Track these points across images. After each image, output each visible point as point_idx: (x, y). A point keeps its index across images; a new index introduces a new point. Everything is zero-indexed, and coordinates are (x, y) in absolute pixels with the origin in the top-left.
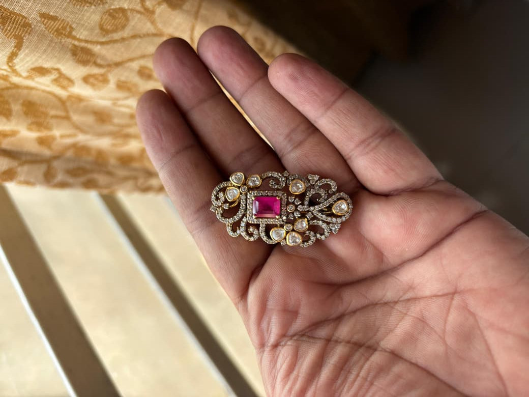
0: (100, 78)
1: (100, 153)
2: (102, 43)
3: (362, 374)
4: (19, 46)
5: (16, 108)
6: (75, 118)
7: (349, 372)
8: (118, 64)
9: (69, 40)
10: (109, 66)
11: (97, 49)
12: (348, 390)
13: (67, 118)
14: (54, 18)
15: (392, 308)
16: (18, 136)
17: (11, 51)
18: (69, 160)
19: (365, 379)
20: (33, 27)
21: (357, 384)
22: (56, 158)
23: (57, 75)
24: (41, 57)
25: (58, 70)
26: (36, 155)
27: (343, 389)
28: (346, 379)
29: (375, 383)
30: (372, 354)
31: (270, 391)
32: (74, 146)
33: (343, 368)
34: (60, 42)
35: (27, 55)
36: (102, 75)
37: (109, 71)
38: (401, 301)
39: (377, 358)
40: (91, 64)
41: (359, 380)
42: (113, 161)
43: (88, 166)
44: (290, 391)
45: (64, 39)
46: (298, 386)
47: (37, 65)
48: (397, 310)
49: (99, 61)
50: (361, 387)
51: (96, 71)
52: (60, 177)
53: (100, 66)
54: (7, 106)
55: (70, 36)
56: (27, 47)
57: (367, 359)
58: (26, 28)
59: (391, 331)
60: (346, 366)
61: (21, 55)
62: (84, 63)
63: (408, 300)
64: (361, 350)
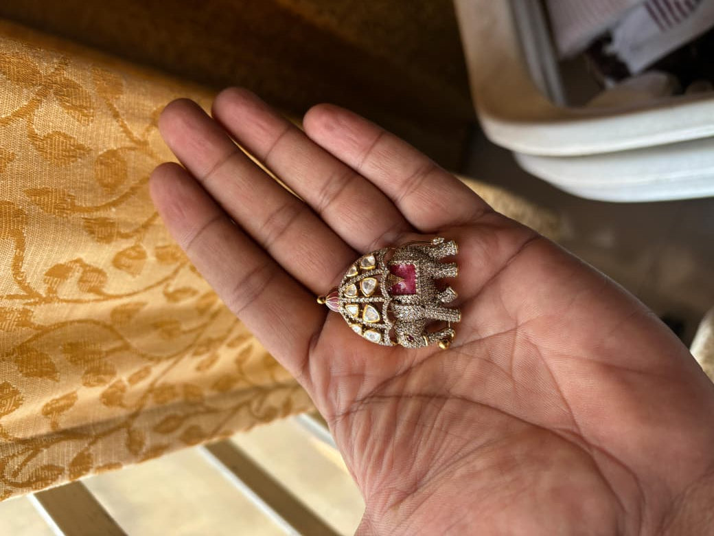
0: (133, 253)
1: (188, 388)
2: (114, 204)
3: (437, 425)
4: (21, 246)
5: (57, 359)
6: (135, 343)
7: (424, 425)
8: (146, 226)
9: (77, 215)
10: (137, 231)
11: (113, 214)
12: (425, 443)
13: (127, 347)
14: (45, 192)
15: (458, 353)
16: (77, 403)
17: (13, 256)
18: (152, 412)
19: (440, 429)
20: (27, 212)
21: (432, 437)
22: (134, 416)
23: (81, 270)
24: (52, 251)
25: (79, 261)
26: (108, 422)
27: (420, 443)
28: (421, 433)
29: (450, 432)
30: (444, 403)
31: (350, 461)
32: (151, 390)
33: (417, 421)
34: (69, 222)
35: (34, 254)
36: (133, 248)
37: (140, 240)
38: (466, 345)
39: (449, 407)
40: (115, 238)
41: (434, 432)
42: (207, 393)
43: (180, 413)
44: (369, 457)
45: (70, 216)
46: (376, 451)
47: (51, 264)
48: (463, 354)
49: (123, 231)
50: (436, 438)
51: (125, 245)
52: (149, 442)
53: (126, 236)
54: (46, 361)
55: (74, 208)
56: (31, 244)
57: (440, 409)
58: (19, 217)
59: (460, 376)
60: (420, 420)
61: (28, 257)
62: (107, 239)
63: (473, 342)
64: (433, 401)
